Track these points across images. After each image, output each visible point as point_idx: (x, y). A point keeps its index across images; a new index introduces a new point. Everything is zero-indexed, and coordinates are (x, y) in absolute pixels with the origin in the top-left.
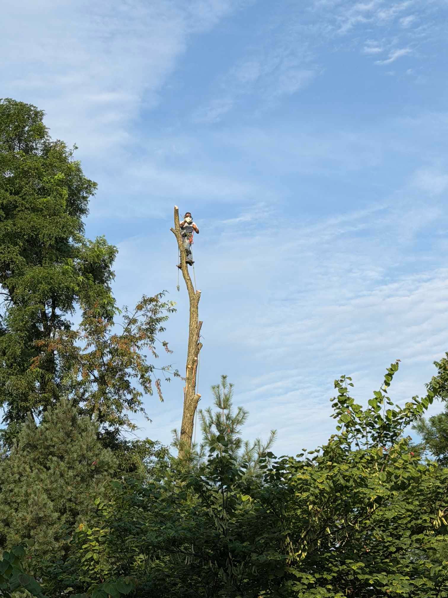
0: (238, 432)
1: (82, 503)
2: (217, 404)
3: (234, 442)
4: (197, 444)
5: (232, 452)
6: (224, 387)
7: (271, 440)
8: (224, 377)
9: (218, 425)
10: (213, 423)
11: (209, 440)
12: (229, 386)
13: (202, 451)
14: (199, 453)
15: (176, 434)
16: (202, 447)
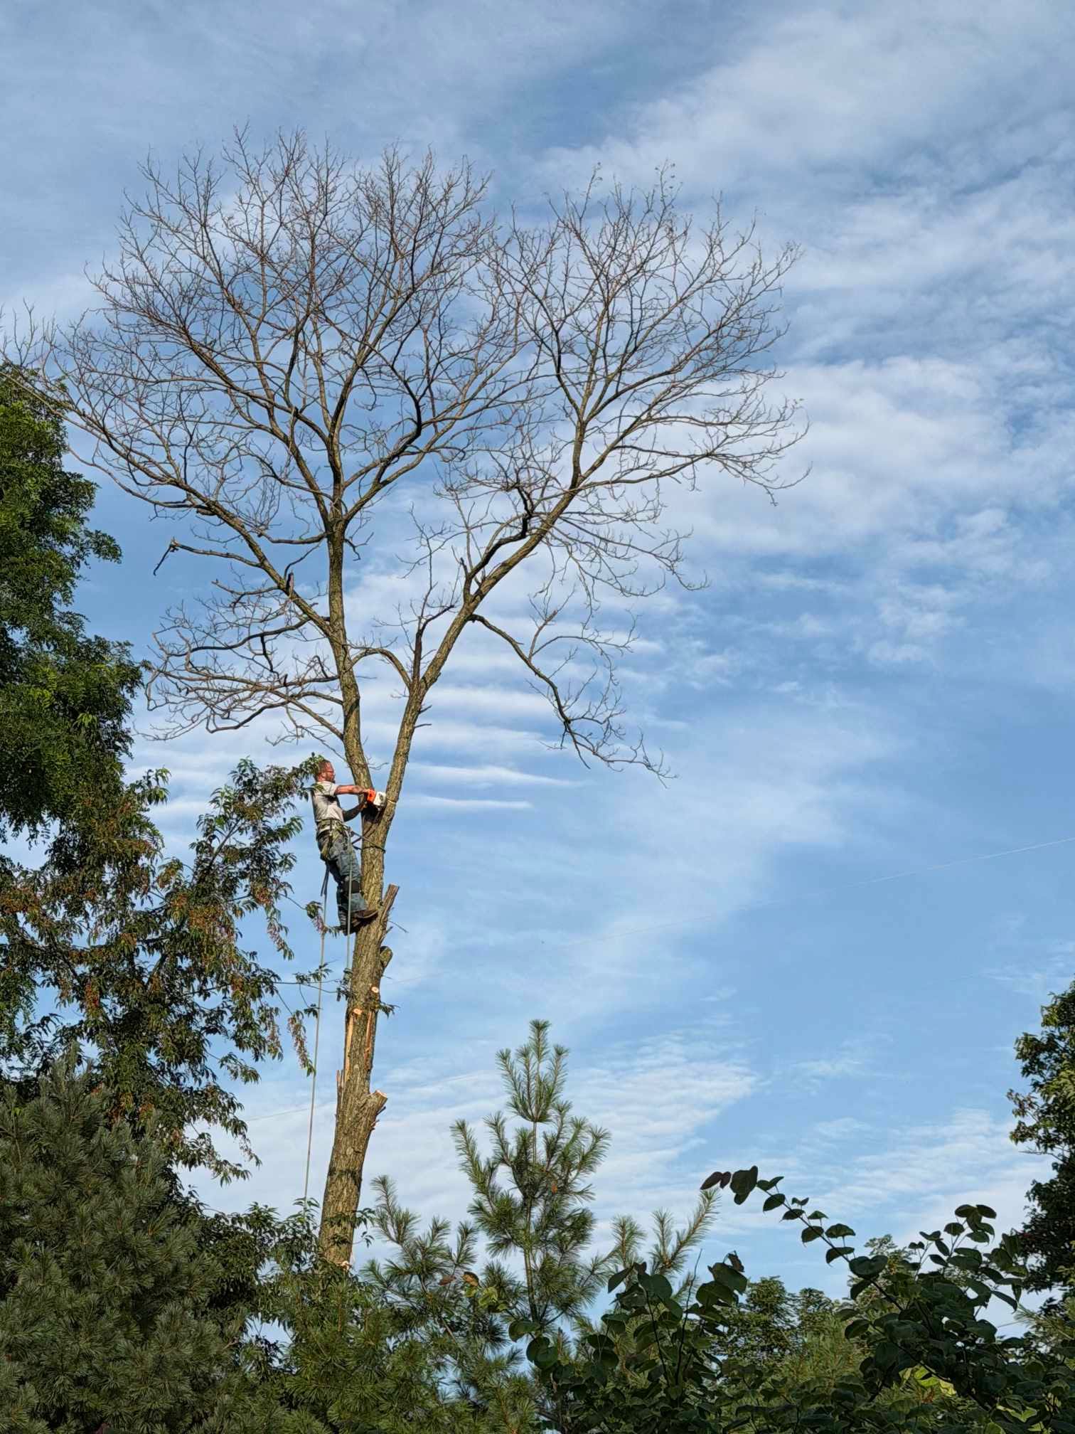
0: (581, 1193)
1: (115, 1393)
2: (516, 1107)
3: (568, 1223)
4: (445, 1226)
5: (561, 1251)
6: (539, 1057)
7: (700, 1220)
8: (539, 1027)
9: (521, 1166)
10: (503, 1161)
11: (486, 1213)
12: (553, 1053)
13: (465, 1248)
14: (455, 1252)
15: (386, 1190)
16: (466, 1232)
